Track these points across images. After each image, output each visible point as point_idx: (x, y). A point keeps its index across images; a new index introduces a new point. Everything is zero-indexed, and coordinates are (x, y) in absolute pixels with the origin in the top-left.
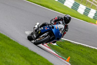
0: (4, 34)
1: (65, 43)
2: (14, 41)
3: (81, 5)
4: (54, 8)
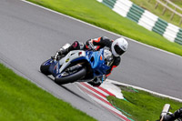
0: (26, 78)
1: (141, 95)
3: (169, 24)
4: (119, 30)
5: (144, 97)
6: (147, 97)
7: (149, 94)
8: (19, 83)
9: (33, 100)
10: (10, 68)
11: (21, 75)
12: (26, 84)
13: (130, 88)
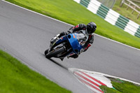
0: (37, 71)
1: (126, 85)
2: (52, 82)
5: (129, 86)
6: (131, 86)
7: (132, 84)
8: (32, 76)
9: (43, 89)
10: (25, 64)
11: (33, 69)
12: (37, 77)
13: (117, 80)
